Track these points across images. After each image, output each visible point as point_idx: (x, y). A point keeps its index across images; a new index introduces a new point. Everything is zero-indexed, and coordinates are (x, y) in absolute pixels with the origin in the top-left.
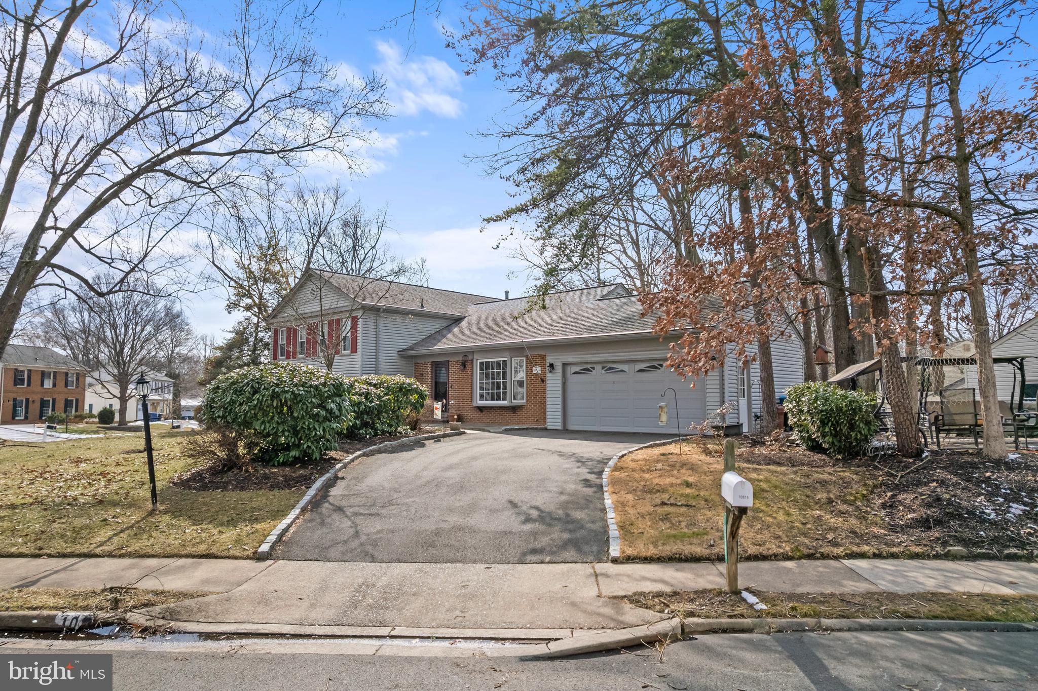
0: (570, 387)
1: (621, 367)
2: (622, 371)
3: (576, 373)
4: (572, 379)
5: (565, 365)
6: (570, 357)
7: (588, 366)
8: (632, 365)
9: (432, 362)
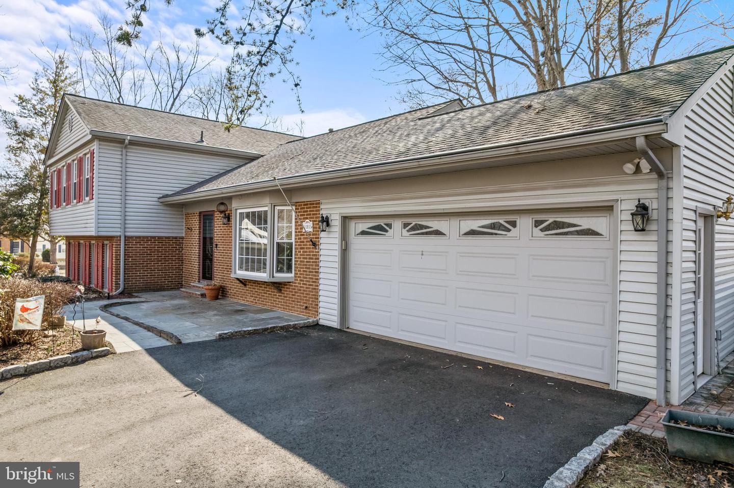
0: (355, 257)
1: (435, 224)
2: (438, 233)
3: (363, 233)
4: (358, 244)
5: (345, 219)
6: (355, 206)
7: (382, 222)
8: (455, 222)
9: (200, 213)
